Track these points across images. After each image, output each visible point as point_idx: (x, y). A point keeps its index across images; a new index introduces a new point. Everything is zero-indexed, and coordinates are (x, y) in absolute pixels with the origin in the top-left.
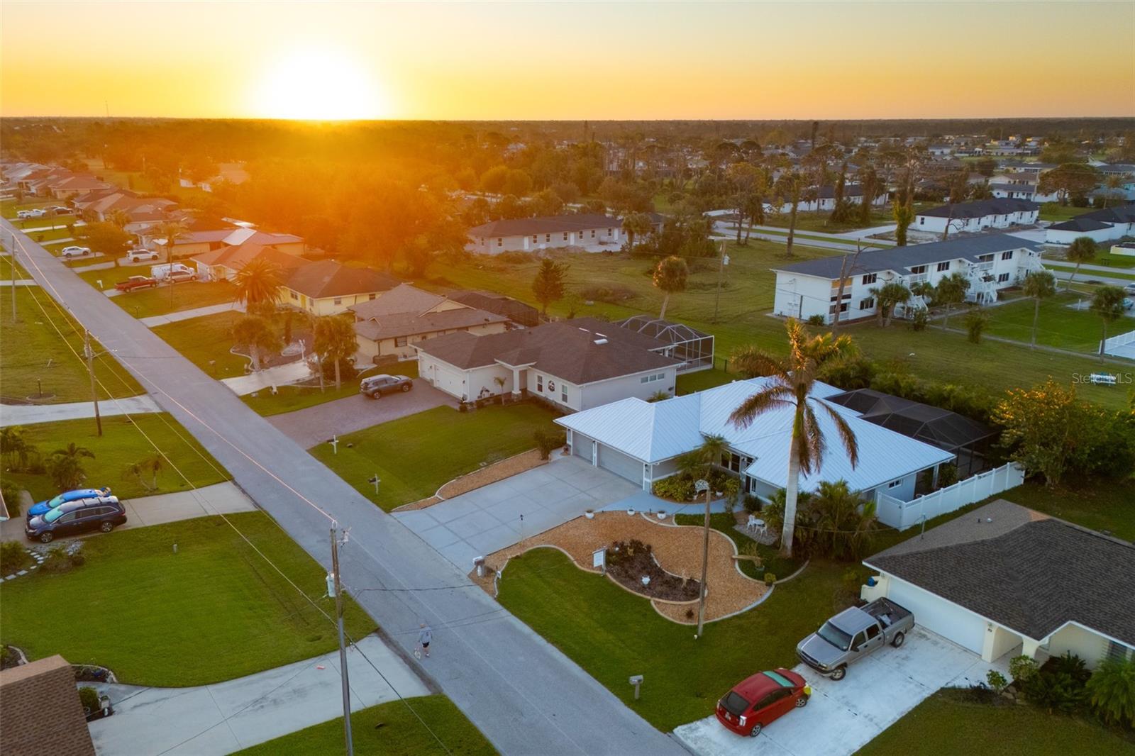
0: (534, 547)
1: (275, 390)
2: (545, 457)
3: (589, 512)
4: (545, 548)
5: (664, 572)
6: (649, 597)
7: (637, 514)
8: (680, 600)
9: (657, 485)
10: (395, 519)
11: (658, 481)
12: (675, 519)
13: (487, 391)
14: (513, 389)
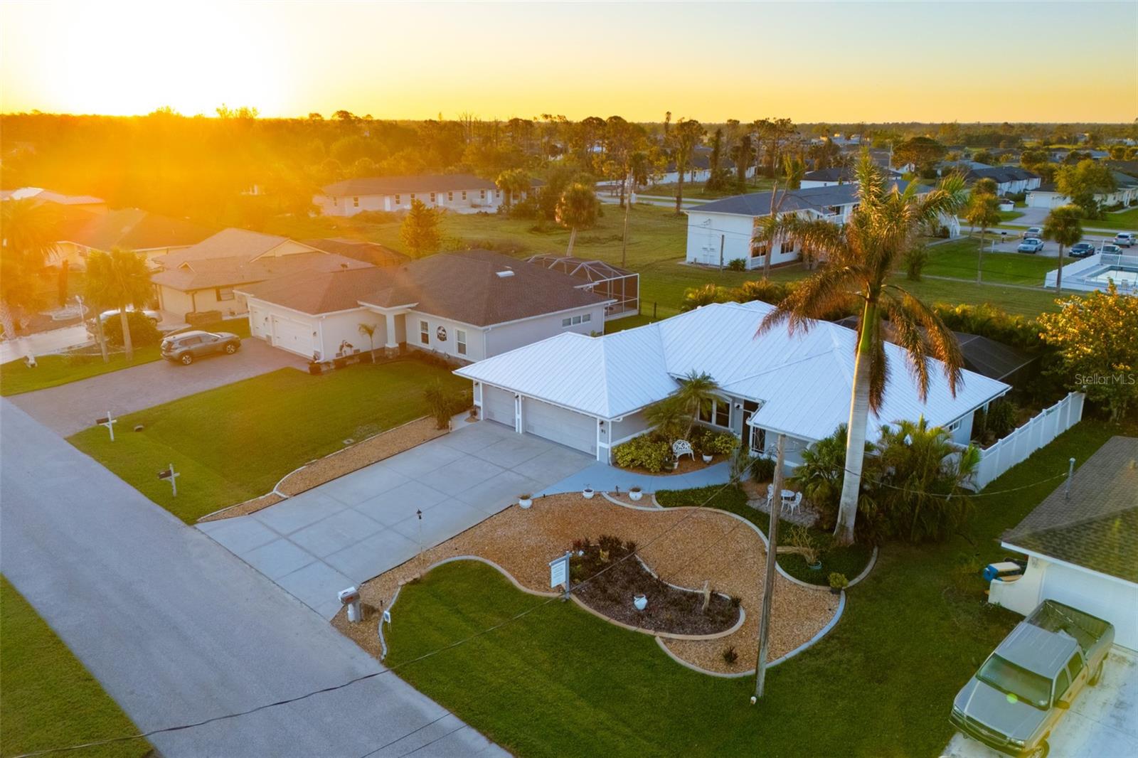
0: (444, 562)
1: (32, 361)
2: (443, 425)
3: (525, 498)
4: (462, 561)
5: (667, 586)
6: (651, 632)
7: (598, 495)
8: (706, 633)
9: (619, 451)
10: (203, 533)
11: (619, 446)
12: (657, 499)
13: (350, 346)
14: (387, 342)
